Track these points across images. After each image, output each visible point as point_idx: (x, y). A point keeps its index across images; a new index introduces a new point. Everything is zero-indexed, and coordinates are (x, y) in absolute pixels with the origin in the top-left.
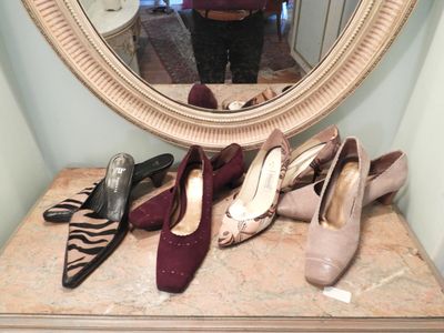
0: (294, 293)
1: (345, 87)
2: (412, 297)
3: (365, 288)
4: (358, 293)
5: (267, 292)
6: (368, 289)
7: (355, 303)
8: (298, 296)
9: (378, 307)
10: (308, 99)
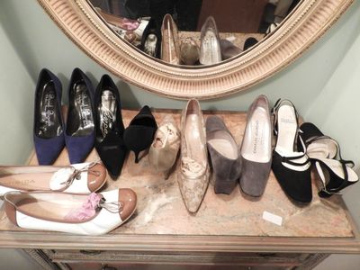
0: (242, 217)
1: (291, 54)
2: (324, 221)
3: (292, 214)
4: (287, 218)
5: (222, 216)
6: (295, 215)
7: (285, 226)
8: (245, 220)
9: (300, 229)
10: (260, 61)
